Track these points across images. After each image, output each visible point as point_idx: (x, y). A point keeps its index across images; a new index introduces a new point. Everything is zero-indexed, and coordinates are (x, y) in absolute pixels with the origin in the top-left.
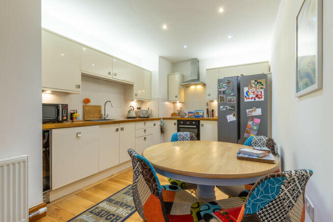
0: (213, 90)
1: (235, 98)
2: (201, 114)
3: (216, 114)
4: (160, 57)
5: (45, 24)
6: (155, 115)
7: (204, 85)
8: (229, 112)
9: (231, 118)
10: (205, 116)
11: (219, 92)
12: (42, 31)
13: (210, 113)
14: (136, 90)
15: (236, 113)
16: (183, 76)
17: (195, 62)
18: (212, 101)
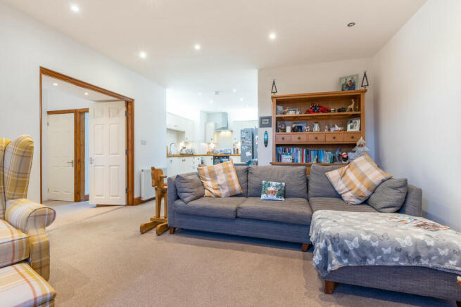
0: (238, 136)
1: (251, 142)
2: (229, 152)
3: (240, 152)
4: (201, 111)
5: (168, 110)
6: (197, 153)
7: (232, 131)
8: (247, 150)
9: (249, 154)
10: (232, 153)
11: (242, 138)
12: (167, 114)
13: (236, 151)
14: (186, 135)
15: (251, 150)
16: (216, 124)
17: (225, 115)
18: (237, 143)
